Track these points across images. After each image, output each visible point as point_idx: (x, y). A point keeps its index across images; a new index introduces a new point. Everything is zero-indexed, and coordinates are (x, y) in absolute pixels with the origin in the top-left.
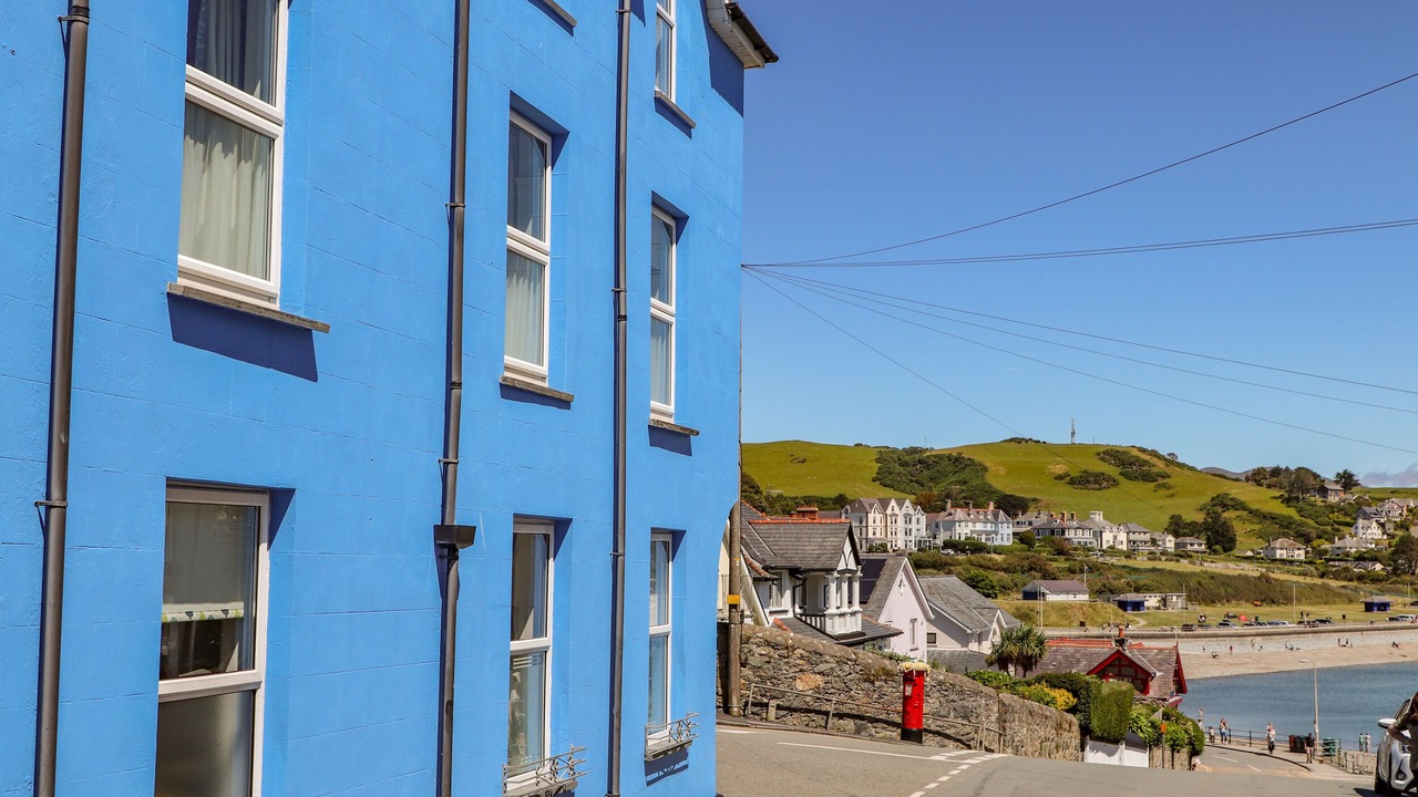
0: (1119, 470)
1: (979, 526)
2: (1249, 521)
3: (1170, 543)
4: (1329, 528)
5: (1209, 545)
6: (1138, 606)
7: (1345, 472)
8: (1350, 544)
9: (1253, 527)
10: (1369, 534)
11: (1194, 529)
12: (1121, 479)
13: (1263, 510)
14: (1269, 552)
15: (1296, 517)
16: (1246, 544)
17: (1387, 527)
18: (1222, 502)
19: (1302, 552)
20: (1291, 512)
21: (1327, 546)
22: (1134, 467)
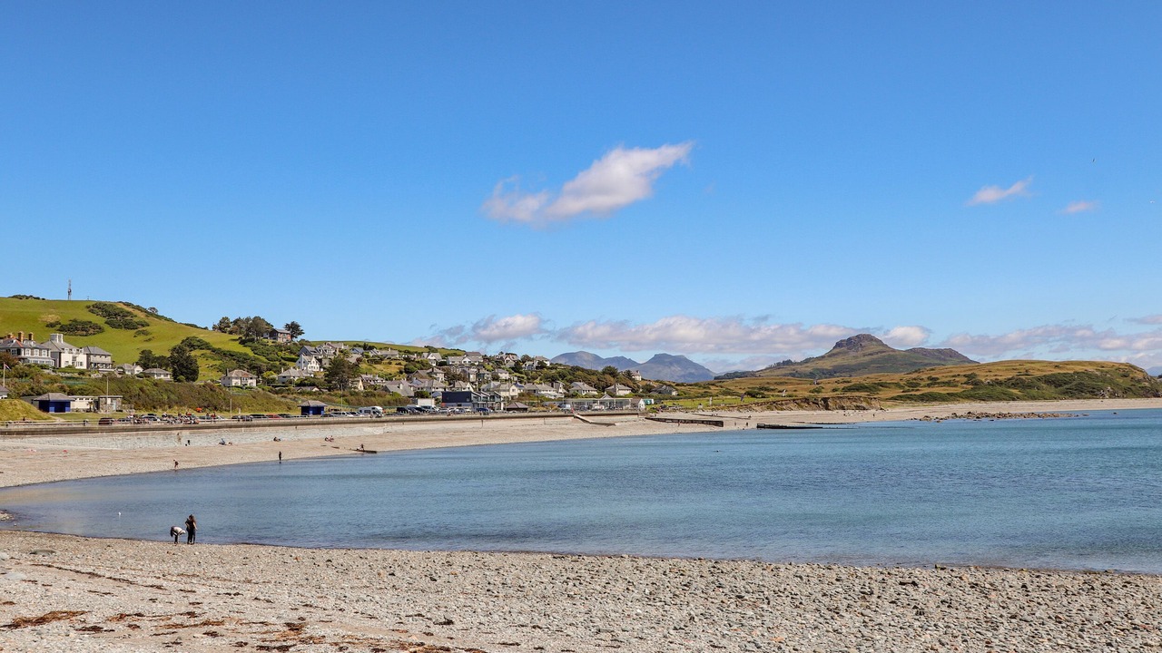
0: (105, 319)
2: (212, 358)
4: (278, 363)
5: (175, 375)
6: (62, 406)
7: (293, 323)
8: (294, 374)
9: (215, 363)
10: (310, 367)
11: (161, 363)
12: (106, 327)
13: (223, 349)
14: (226, 381)
15: (251, 354)
17: (323, 362)
18: (189, 344)
19: (254, 381)
20: (248, 351)
21: (275, 376)
22: (118, 317)
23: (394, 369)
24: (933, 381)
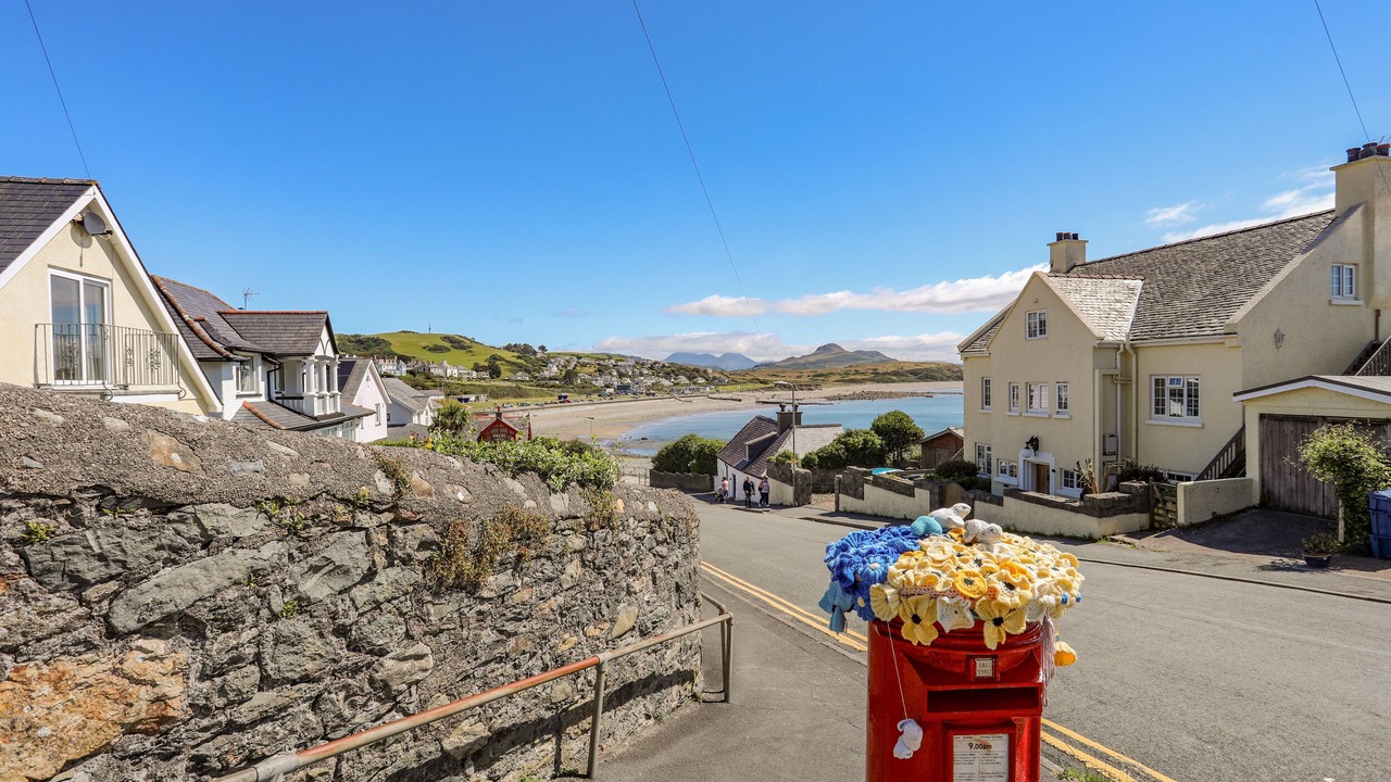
0: (450, 344)
1: (390, 367)
2: (506, 365)
3: (474, 374)
4: (538, 367)
5: (491, 375)
6: (467, 400)
7: (543, 346)
8: (547, 374)
9: (508, 368)
10: (554, 370)
11: (484, 369)
12: (452, 348)
13: (511, 361)
14: (515, 377)
15: (525, 363)
16: (505, 374)
17: (559, 367)
18: (494, 358)
19: (528, 377)
20: (523, 361)
21: (537, 374)
22: (457, 343)
23: (592, 370)
24: (857, 372)
